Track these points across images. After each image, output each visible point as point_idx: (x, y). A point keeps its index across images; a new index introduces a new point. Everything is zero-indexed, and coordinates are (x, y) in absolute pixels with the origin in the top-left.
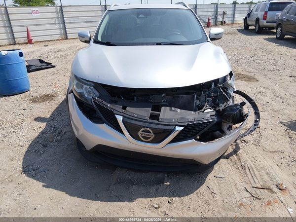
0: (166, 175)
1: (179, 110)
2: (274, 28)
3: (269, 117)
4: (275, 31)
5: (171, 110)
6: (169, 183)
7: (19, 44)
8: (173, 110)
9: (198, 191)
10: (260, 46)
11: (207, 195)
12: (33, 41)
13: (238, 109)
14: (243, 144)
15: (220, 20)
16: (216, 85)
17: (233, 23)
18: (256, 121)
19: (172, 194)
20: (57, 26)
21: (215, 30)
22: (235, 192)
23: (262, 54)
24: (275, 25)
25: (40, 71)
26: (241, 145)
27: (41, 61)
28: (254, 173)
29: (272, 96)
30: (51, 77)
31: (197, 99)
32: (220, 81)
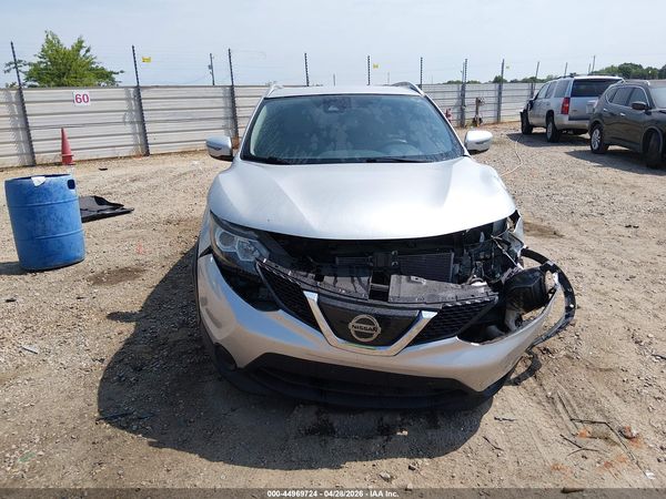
0: (399, 419)
1: (424, 282)
2: (585, 131)
3: (591, 306)
4: (587, 136)
5: (409, 280)
6: (405, 433)
7: (42, 165)
8: (413, 282)
9: (466, 446)
10: (559, 168)
11: (485, 454)
12: (74, 159)
13: (536, 278)
14: (546, 356)
15: (470, 116)
16: (487, 237)
17: (498, 121)
18: (568, 309)
19: (414, 452)
20: (128, 128)
21: (475, 135)
22: (539, 445)
23: (563, 183)
24: (587, 124)
25: (101, 221)
26: (541, 358)
27: (100, 201)
28: (574, 410)
29: (594, 265)
30: (124, 233)
31: (455, 262)
32: (495, 229)
